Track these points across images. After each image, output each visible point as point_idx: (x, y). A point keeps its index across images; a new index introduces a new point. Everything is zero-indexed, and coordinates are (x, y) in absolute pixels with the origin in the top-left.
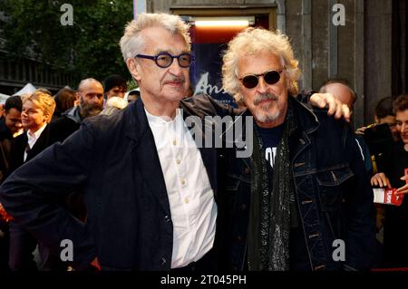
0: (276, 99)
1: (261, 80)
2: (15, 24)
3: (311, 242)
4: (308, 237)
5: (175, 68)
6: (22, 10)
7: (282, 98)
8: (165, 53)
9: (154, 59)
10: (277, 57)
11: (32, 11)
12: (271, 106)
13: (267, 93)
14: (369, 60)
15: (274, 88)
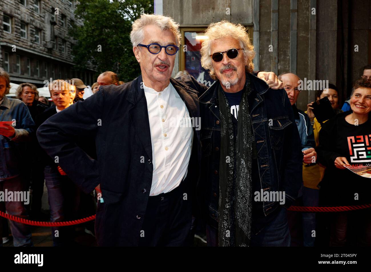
0: (235, 70)
1: (225, 55)
2: (81, 45)
3: (262, 170)
4: (260, 166)
5: (162, 54)
6: (85, 35)
7: (240, 70)
8: (156, 44)
9: (148, 47)
10: (237, 41)
11: (92, 36)
12: (232, 74)
13: (229, 64)
14: (320, 64)
15: (234, 62)
